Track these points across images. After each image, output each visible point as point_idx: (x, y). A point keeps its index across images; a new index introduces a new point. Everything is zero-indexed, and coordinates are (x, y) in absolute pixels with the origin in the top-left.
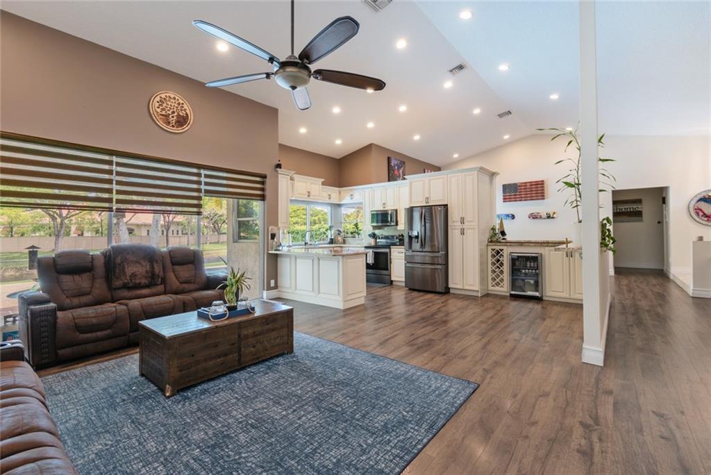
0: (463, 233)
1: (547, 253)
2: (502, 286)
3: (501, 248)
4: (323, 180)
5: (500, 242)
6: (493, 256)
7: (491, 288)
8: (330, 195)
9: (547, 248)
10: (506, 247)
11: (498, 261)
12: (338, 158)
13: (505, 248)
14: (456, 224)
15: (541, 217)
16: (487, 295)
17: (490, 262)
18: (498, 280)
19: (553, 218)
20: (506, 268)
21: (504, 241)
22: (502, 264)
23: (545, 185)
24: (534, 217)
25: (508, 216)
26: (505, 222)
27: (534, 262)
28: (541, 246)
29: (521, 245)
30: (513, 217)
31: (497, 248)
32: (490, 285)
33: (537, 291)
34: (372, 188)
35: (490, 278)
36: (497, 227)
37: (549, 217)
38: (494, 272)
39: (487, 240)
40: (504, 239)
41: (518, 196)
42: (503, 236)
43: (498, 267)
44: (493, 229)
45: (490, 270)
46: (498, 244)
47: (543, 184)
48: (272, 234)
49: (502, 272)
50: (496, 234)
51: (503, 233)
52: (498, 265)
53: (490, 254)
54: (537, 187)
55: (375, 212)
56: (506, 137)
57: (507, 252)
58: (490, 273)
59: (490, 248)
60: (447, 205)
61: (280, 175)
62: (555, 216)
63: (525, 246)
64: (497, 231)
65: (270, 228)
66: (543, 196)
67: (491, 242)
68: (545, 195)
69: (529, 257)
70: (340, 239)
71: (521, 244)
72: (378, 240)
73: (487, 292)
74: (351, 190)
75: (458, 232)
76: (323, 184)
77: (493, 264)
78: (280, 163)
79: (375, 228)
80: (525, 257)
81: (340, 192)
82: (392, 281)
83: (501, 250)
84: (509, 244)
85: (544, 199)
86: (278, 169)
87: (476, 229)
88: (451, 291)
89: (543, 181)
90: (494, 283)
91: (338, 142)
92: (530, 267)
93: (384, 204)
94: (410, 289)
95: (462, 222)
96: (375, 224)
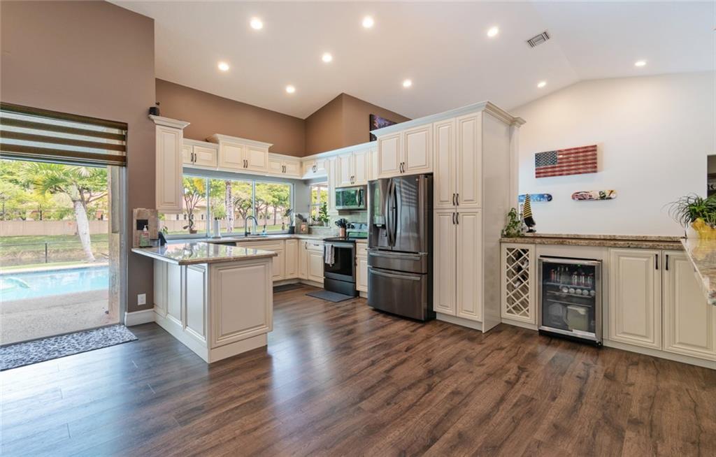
0: (456, 222)
1: (612, 259)
2: (525, 314)
3: (525, 247)
4: (271, 145)
5: (523, 237)
6: (510, 260)
7: (505, 315)
8: (284, 167)
9: (613, 251)
10: (533, 246)
11: (519, 269)
12: (304, 118)
13: (531, 247)
14: (446, 206)
15: (591, 198)
16: (499, 328)
17: (504, 271)
18: (518, 302)
19: (610, 198)
20: (534, 281)
21: (530, 234)
22: (525, 277)
23: (598, 152)
24: (580, 197)
25: (542, 196)
26: (533, 205)
27: (586, 276)
28: (599, 245)
29: (562, 244)
30: (550, 198)
31: (518, 247)
32: (504, 310)
33: (591, 330)
34: (337, 155)
35: (504, 297)
36: (520, 210)
37: (603, 197)
38: (510, 287)
39: (500, 233)
40: (531, 231)
41: (557, 169)
42: (529, 226)
43: (519, 279)
44: (512, 214)
45: (504, 284)
46: (519, 239)
47: (595, 150)
48: (138, 221)
49: (525, 289)
50: (516, 223)
51: (529, 221)
52: (518, 276)
53: (504, 258)
54: (586, 156)
55: (340, 190)
56: (542, 84)
57: (535, 253)
58: (504, 290)
59: (504, 246)
60: (432, 174)
61: (157, 127)
62: (612, 196)
63: (569, 244)
64: (519, 218)
65: (136, 211)
66: (596, 167)
67: (508, 235)
68: (598, 165)
69: (576, 265)
70: (304, 227)
71: (561, 240)
72: (348, 230)
73: (498, 322)
74: (314, 159)
75: (448, 219)
76: (271, 150)
77: (510, 274)
78: (157, 106)
79: (341, 212)
80: (569, 265)
81: (301, 163)
82: (358, 292)
83: (525, 251)
84: (539, 240)
85: (595, 172)
86: (152, 117)
87: (479, 215)
88: (438, 317)
89: (596, 146)
90: (511, 307)
91: (290, 90)
92: (578, 284)
93: (352, 177)
94: (375, 310)
95: (456, 203)
96: (341, 207)
